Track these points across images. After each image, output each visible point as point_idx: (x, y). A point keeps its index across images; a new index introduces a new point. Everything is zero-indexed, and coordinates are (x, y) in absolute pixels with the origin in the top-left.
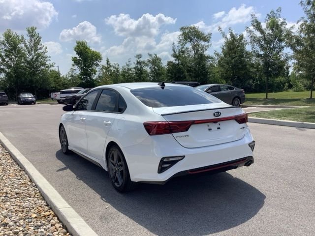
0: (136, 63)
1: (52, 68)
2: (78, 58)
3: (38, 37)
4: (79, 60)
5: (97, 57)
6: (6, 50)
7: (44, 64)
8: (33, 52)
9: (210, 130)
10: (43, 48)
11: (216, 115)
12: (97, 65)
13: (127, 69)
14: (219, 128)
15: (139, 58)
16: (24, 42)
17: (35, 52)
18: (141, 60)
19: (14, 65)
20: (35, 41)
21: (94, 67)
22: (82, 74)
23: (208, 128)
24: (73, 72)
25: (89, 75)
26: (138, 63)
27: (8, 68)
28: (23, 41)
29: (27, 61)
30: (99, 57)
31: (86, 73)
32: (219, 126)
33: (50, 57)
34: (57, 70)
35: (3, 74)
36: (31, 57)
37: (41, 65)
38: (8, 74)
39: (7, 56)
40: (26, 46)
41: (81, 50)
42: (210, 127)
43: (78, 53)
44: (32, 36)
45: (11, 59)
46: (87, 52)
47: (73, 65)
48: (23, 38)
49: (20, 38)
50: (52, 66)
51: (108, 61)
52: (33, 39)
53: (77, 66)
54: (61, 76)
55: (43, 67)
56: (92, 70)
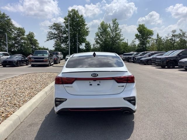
0: (171, 36)
1: (123, 41)
2: (139, 35)
3: (117, 24)
4: (140, 35)
5: (151, 33)
6: (101, 32)
7: (119, 39)
8: (114, 32)
9: (91, 85)
10: (120, 30)
11: (93, 75)
12: (150, 38)
13: (166, 40)
14: (98, 85)
15: (173, 33)
16: (110, 28)
17: (115, 32)
18: (176, 33)
19: (104, 40)
20: (115, 26)
21: (148, 39)
22: (140, 44)
23: (89, 84)
24: (133, 43)
25: (145, 44)
26: (173, 36)
27: (101, 42)
28: (110, 26)
29: (111, 38)
30: (152, 33)
31: (143, 43)
32: (99, 83)
33: (123, 35)
34: (127, 42)
35: (99, 44)
36: (113, 35)
37: (117, 40)
38: (101, 45)
39: (101, 35)
40: (111, 30)
41: (141, 29)
42: (91, 84)
43: (139, 31)
44: (114, 24)
45: (103, 37)
46: (144, 31)
47: (135, 39)
48: (110, 25)
49: (108, 25)
50: (123, 40)
51: (158, 35)
52: (115, 25)
53: (137, 39)
54: (128, 45)
55: (118, 41)
56: (147, 41)
